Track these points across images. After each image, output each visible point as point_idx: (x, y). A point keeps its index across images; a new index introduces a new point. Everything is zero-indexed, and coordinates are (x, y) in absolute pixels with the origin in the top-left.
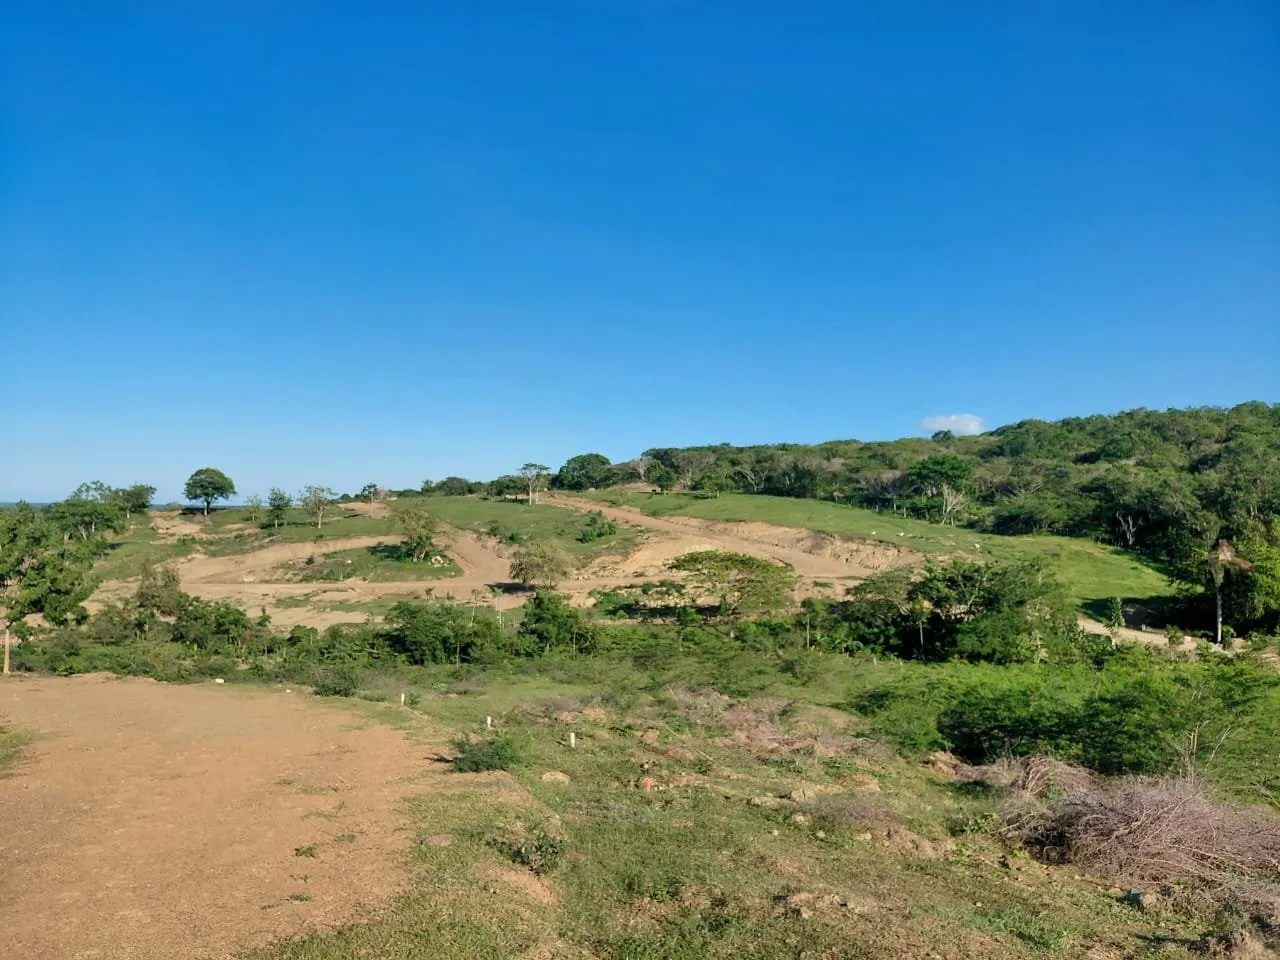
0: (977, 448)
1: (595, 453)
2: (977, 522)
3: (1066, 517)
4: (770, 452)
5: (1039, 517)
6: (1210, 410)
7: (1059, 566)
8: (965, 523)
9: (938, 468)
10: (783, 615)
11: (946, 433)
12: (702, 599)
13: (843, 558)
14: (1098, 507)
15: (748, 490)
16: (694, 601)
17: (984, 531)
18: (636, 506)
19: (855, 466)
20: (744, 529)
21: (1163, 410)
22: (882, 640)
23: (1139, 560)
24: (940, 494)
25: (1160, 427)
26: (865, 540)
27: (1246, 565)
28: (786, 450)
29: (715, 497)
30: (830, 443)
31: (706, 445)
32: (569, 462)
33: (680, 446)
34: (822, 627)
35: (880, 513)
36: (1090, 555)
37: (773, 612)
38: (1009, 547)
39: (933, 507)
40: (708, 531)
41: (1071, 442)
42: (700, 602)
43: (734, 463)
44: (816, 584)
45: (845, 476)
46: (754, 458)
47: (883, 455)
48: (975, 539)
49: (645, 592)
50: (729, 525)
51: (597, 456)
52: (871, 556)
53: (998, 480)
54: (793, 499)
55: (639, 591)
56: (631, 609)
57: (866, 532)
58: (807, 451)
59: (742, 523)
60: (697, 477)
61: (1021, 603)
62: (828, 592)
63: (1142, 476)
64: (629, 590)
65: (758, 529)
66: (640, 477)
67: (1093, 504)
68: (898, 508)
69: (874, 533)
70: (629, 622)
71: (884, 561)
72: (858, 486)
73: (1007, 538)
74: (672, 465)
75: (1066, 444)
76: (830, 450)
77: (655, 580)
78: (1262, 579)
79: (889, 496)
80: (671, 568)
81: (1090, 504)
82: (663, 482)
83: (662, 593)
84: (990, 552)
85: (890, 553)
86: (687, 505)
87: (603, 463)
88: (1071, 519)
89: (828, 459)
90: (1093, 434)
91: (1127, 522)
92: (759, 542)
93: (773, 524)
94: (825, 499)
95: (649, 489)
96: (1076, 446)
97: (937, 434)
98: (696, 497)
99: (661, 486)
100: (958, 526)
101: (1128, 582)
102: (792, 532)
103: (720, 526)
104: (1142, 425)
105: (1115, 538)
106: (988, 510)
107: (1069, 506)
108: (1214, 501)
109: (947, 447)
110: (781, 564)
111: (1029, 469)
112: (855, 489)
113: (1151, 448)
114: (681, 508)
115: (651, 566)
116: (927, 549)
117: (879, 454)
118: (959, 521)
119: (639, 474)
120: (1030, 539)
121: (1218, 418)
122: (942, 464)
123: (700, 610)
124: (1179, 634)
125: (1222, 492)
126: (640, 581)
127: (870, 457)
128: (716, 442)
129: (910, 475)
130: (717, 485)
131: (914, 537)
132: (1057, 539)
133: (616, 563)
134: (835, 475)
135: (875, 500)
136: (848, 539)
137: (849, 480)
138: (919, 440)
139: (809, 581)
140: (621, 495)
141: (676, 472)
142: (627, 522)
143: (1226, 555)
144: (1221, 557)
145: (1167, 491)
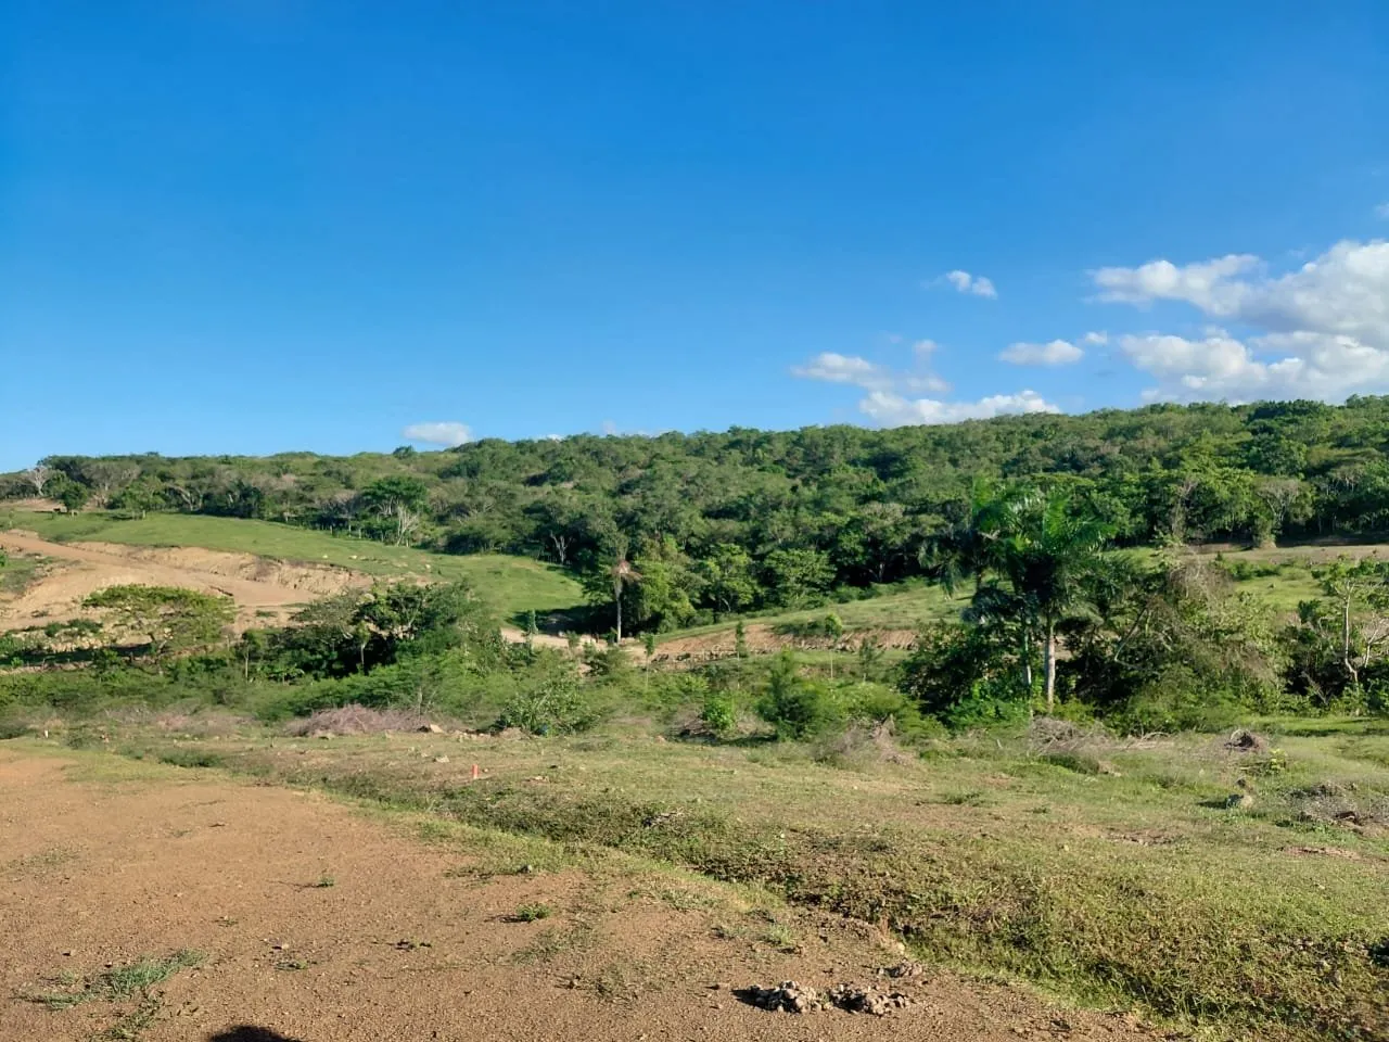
0: (436, 467)
2: (430, 542)
3: (510, 538)
4: (209, 465)
5: (487, 537)
6: (640, 439)
7: (500, 583)
8: (419, 543)
9: (394, 488)
10: (221, 648)
11: (407, 449)
12: (124, 639)
13: (291, 585)
14: (538, 527)
15: (182, 508)
16: (114, 641)
17: (436, 552)
18: (31, 530)
19: (308, 483)
20: (177, 555)
22: (324, 666)
23: (566, 575)
24: (396, 515)
25: (595, 451)
26: (315, 563)
28: (230, 463)
29: (141, 518)
30: (282, 456)
33: (94, 454)
34: (265, 658)
35: (334, 535)
36: (528, 572)
37: (210, 647)
38: (457, 566)
39: (389, 528)
40: (130, 560)
41: (522, 464)
42: (121, 642)
43: (163, 477)
44: (259, 614)
45: (298, 494)
46: (189, 470)
47: (339, 473)
48: (427, 560)
49: (49, 634)
50: (157, 552)
52: (321, 580)
53: (453, 501)
55: (42, 634)
56: (31, 656)
57: (318, 555)
58: (253, 465)
59: (174, 549)
60: (116, 493)
61: (452, 621)
62: (271, 621)
63: (575, 499)
64: (28, 633)
65: (195, 556)
66: (36, 492)
67: (533, 524)
68: (353, 528)
69: (326, 557)
70: (30, 669)
71: (333, 586)
72: (309, 505)
73: (459, 556)
74: (81, 478)
75: (518, 466)
76: (280, 465)
77: (64, 620)
79: (344, 517)
80: (85, 605)
81: (530, 525)
82: (70, 499)
83: (73, 635)
84: (439, 573)
85: (341, 577)
86: (102, 528)
88: (512, 539)
89: (278, 475)
90: (543, 457)
91: (559, 541)
92: (195, 570)
93: (211, 550)
94: (275, 520)
95: (51, 507)
96: (527, 467)
97: (398, 450)
98: (116, 518)
99: (66, 505)
100: (413, 547)
101: (557, 595)
102: (234, 559)
103: (147, 553)
104: (583, 451)
105: (551, 555)
106: (441, 530)
107: (514, 527)
109: (408, 465)
110: (220, 595)
111: (483, 490)
112: (308, 509)
113: (588, 474)
114: (95, 531)
115: (56, 603)
116: (379, 571)
117: (332, 470)
118: (414, 541)
119: (35, 487)
120: (479, 558)
121: (645, 444)
122: (399, 483)
123: (122, 651)
124: (576, 637)
125: (633, 515)
126: (43, 622)
127: (325, 474)
129: (367, 494)
130: (142, 503)
131: (367, 560)
132: (501, 558)
133: (8, 601)
134: (285, 494)
135: (329, 521)
136: (297, 563)
137: (301, 499)
138: (381, 457)
139: (252, 611)
140: (11, 516)
141: (89, 486)
142: (20, 550)
143: (624, 569)
144: (621, 571)
145: (591, 514)
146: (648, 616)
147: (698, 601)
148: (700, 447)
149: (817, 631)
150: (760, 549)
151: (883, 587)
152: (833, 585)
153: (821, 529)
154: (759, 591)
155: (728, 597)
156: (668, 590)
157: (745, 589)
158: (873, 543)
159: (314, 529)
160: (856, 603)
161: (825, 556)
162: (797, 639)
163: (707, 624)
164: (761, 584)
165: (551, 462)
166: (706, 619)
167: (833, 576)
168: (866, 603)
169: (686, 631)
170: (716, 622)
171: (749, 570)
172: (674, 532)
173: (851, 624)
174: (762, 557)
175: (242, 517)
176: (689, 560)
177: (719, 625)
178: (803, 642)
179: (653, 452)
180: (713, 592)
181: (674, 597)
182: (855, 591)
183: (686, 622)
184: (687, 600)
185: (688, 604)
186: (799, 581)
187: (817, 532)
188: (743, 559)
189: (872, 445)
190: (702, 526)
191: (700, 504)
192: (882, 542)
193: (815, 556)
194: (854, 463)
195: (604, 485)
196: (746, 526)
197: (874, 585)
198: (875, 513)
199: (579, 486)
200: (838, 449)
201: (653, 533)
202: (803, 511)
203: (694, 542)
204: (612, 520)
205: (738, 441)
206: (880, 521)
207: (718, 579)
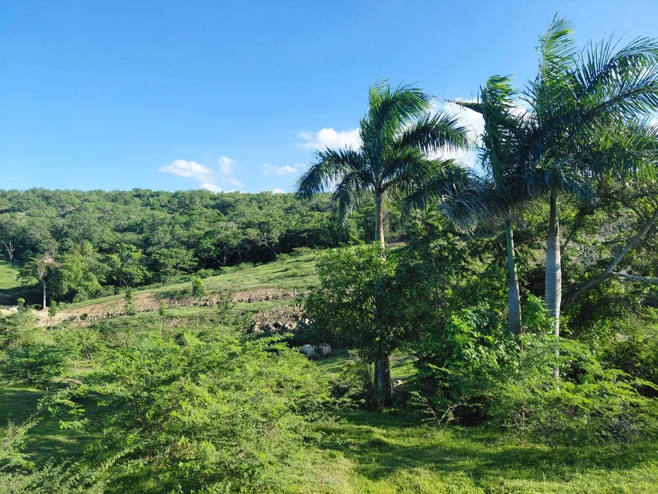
6: (76, 191)
21: (53, 189)
23: (12, 267)
25: (46, 197)
27: (57, 265)
63: (25, 221)
78: (65, 272)
90: (10, 200)
91: (9, 246)
104: (38, 196)
108: (58, 234)
121: (78, 195)
125: (63, 229)
143: (48, 260)
144: (46, 261)
145: (32, 228)
146: (66, 291)
147: (105, 281)
148: (115, 198)
149: (186, 295)
150: (150, 249)
151: (227, 268)
152: (196, 270)
153: (188, 237)
154: (148, 274)
155: (126, 279)
156: (81, 275)
157: (137, 272)
158: (220, 245)
160: (211, 278)
161: (191, 252)
162: (172, 301)
163: (110, 295)
164: (149, 270)
165: (15, 201)
166: (109, 292)
167: (197, 264)
168: (218, 278)
169: (94, 301)
170: (116, 293)
171: (141, 261)
172: (90, 240)
173: (208, 289)
174: (150, 254)
176: (99, 256)
177: (117, 296)
178: (176, 302)
179: (85, 198)
180: (116, 275)
181: (87, 279)
182: (210, 271)
183: (95, 295)
184: (96, 280)
185: (96, 283)
186: (175, 267)
187: (186, 239)
188: (138, 255)
190: (109, 236)
191: (112, 224)
192: (226, 244)
193: (185, 252)
194: (206, 207)
195: (48, 214)
196: (141, 237)
197: (221, 268)
198: (222, 228)
199: (29, 215)
200: (198, 200)
201: (77, 240)
202: (177, 227)
203: (105, 246)
204: (48, 232)
205: (138, 195)
206: (225, 232)
207: (119, 266)
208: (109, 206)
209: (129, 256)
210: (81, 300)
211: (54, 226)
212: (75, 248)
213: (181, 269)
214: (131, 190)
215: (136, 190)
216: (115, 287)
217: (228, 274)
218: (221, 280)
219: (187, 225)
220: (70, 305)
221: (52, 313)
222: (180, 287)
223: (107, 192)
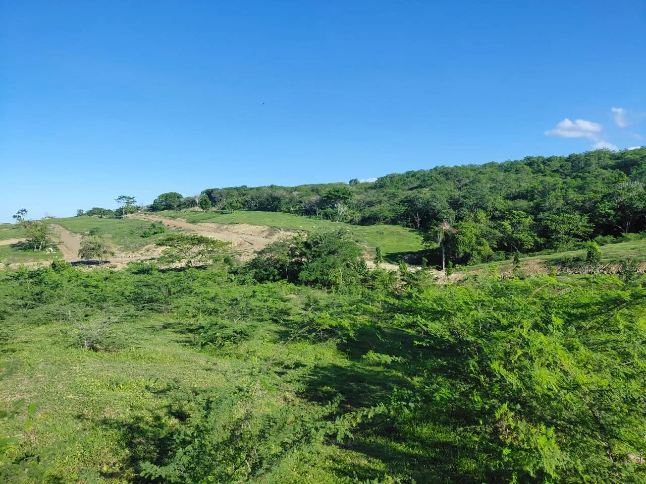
1: (174, 192)
2: (352, 219)
3: (391, 215)
5: (380, 215)
6: (472, 166)
7: (382, 238)
8: (349, 220)
9: (337, 193)
11: (355, 180)
14: (407, 210)
15: (250, 209)
17: (355, 224)
18: (185, 218)
19: (303, 195)
20: (236, 228)
21: (452, 166)
23: (419, 234)
24: (337, 207)
25: (446, 173)
26: (295, 230)
27: (454, 231)
29: (231, 213)
31: (234, 187)
32: (159, 197)
35: (309, 217)
36: (398, 233)
38: (362, 231)
39: (334, 214)
41: (406, 181)
43: (245, 195)
50: (229, 226)
51: (175, 193)
53: (368, 200)
54: (270, 213)
57: (298, 227)
60: (225, 203)
66: (196, 204)
68: (319, 215)
69: (301, 227)
73: (365, 227)
78: (460, 237)
79: (316, 209)
81: (404, 209)
82: (203, 205)
84: (353, 234)
86: (215, 217)
87: (178, 197)
88: (393, 217)
89: (291, 192)
90: (418, 178)
91: (416, 216)
92: (242, 234)
93: (252, 224)
94: (285, 212)
95: (198, 210)
96: (409, 183)
97: (351, 181)
98: (222, 213)
99: (204, 208)
100: (344, 222)
101: (411, 245)
102: (260, 228)
103: (225, 227)
105: (412, 225)
107: (394, 210)
108: (455, 204)
110: (247, 244)
112: (301, 206)
114: (210, 218)
118: (345, 220)
119: (196, 202)
120: (374, 227)
121: (473, 169)
125: (459, 200)
128: (239, 185)
129: (324, 197)
130: (232, 206)
131: (320, 228)
132: (387, 226)
134: (293, 200)
135: (309, 212)
136: (287, 230)
137: (299, 202)
142: (175, 226)
143: (446, 227)
144: (444, 228)
145: (434, 200)
146: (461, 255)
147: (496, 246)
149: (580, 263)
150: (541, 215)
151: (631, 235)
152: (592, 237)
153: (583, 202)
154: (539, 240)
155: (517, 245)
156: (474, 240)
157: (528, 238)
158: (622, 208)
159: (302, 215)
160: (610, 245)
161: (586, 217)
162: (564, 269)
163: (501, 260)
164: (540, 236)
165: (422, 180)
166: (500, 257)
167: (592, 230)
168: (618, 245)
169: (486, 264)
170: (507, 259)
171: (531, 227)
172: (485, 209)
173: (606, 258)
174: (540, 221)
175: (273, 211)
176: (492, 224)
177: (507, 260)
178: (568, 270)
179: (479, 171)
180: (507, 241)
181: (480, 244)
182: (609, 238)
183: (487, 259)
184: (488, 245)
185: (488, 248)
186: (566, 233)
187: (580, 204)
188: (528, 221)
189: (618, 158)
190: (501, 204)
191: (503, 193)
192: (629, 207)
193: (579, 217)
194: (605, 168)
195: (447, 188)
196: (531, 204)
197: (624, 234)
198: (624, 189)
199: (432, 189)
200: (594, 161)
201: (471, 209)
202: (571, 191)
203: (497, 213)
204: (446, 203)
205: (530, 162)
206: (628, 194)
207: (510, 233)
208: (501, 175)
209: (519, 223)
210: (474, 264)
211: (451, 197)
212: (469, 216)
213: (575, 236)
214: (523, 159)
215: (528, 158)
216: (506, 253)
217: (631, 242)
218: (622, 248)
219: (581, 189)
220: (464, 268)
221: (449, 273)
222: (573, 254)
223: (499, 163)
